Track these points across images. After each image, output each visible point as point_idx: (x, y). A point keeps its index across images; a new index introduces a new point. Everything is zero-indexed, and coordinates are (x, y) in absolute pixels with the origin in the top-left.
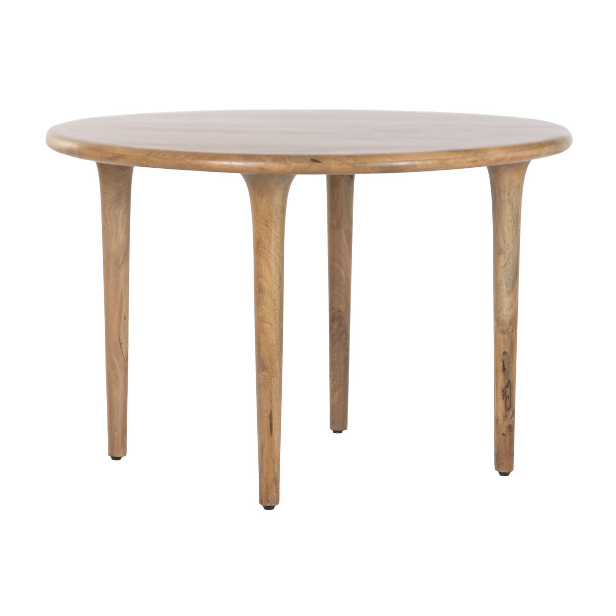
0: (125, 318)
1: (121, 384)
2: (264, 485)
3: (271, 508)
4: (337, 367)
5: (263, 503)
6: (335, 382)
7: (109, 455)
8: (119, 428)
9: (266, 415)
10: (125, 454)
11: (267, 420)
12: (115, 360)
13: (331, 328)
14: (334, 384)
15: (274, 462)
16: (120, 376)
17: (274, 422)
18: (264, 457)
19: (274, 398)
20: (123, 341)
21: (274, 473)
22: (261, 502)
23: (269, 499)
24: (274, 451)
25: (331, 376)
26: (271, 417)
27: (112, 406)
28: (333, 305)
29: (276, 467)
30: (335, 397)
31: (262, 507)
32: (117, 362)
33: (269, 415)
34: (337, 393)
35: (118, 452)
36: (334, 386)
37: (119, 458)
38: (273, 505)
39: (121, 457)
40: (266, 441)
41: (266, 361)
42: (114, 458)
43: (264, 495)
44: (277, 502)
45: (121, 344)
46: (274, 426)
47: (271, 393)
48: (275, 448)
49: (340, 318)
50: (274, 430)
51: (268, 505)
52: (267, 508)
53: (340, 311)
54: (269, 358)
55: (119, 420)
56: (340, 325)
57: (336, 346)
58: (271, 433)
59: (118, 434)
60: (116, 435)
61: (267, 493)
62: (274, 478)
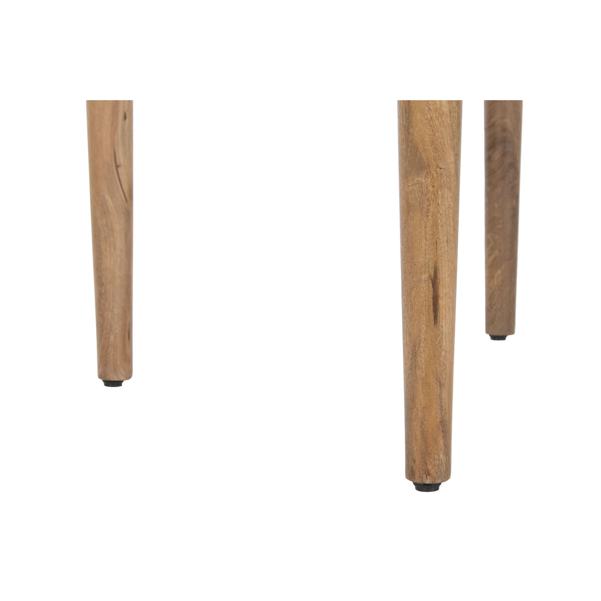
0: (125, 118)
1: (120, 243)
2: (419, 437)
3: (432, 487)
4: (500, 226)
5: (417, 476)
6: (496, 252)
7: (100, 377)
8: (117, 328)
9: (425, 277)
10: (129, 376)
11: (425, 289)
12: (107, 197)
13: (489, 159)
14: (493, 256)
15: (441, 385)
16: (118, 227)
17: (442, 292)
18: (418, 372)
19: (443, 238)
20: (121, 160)
21: (441, 406)
22: (410, 474)
23: (430, 467)
24: (442, 359)
25: (488, 242)
26: (434, 282)
27: (103, 284)
28: (492, 120)
29: (445, 395)
30: (495, 278)
31: (411, 485)
32: (110, 200)
33: (430, 276)
34: (499, 272)
35: (115, 371)
36: (495, 259)
37: (118, 383)
38: (437, 482)
39: (122, 381)
40: (423, 337)
41: (425, 150)
42: (109, 383)
43: (417, 461)
44: (447, 476)
45: (117, 167)
46: (442, 302)
47: (435, 224)
48: (443, 353)
49: (504, 141)
50: (442, 312)
51: (428, 482)
52: (422, 487)
53: (504, 130)
54: (433, 142)
55: (117, 311)
56: (504, 155)
57: (499, 190)
58: (436, 317)
59: (115, 338)
60: (112, 339)
61: (426, 454)
62: (441, 422)
